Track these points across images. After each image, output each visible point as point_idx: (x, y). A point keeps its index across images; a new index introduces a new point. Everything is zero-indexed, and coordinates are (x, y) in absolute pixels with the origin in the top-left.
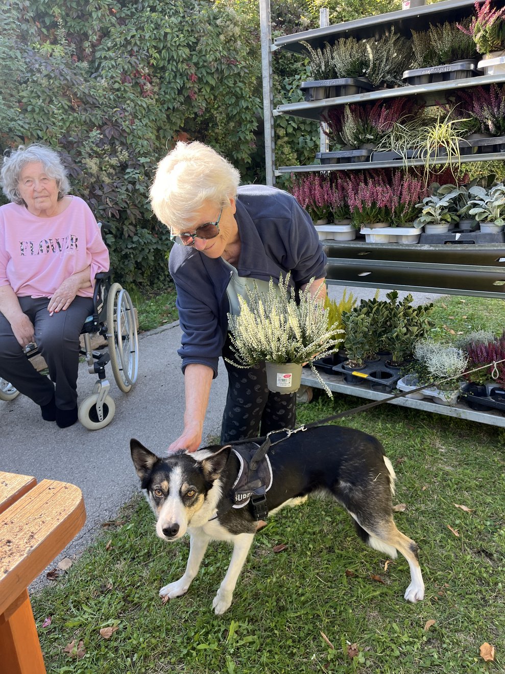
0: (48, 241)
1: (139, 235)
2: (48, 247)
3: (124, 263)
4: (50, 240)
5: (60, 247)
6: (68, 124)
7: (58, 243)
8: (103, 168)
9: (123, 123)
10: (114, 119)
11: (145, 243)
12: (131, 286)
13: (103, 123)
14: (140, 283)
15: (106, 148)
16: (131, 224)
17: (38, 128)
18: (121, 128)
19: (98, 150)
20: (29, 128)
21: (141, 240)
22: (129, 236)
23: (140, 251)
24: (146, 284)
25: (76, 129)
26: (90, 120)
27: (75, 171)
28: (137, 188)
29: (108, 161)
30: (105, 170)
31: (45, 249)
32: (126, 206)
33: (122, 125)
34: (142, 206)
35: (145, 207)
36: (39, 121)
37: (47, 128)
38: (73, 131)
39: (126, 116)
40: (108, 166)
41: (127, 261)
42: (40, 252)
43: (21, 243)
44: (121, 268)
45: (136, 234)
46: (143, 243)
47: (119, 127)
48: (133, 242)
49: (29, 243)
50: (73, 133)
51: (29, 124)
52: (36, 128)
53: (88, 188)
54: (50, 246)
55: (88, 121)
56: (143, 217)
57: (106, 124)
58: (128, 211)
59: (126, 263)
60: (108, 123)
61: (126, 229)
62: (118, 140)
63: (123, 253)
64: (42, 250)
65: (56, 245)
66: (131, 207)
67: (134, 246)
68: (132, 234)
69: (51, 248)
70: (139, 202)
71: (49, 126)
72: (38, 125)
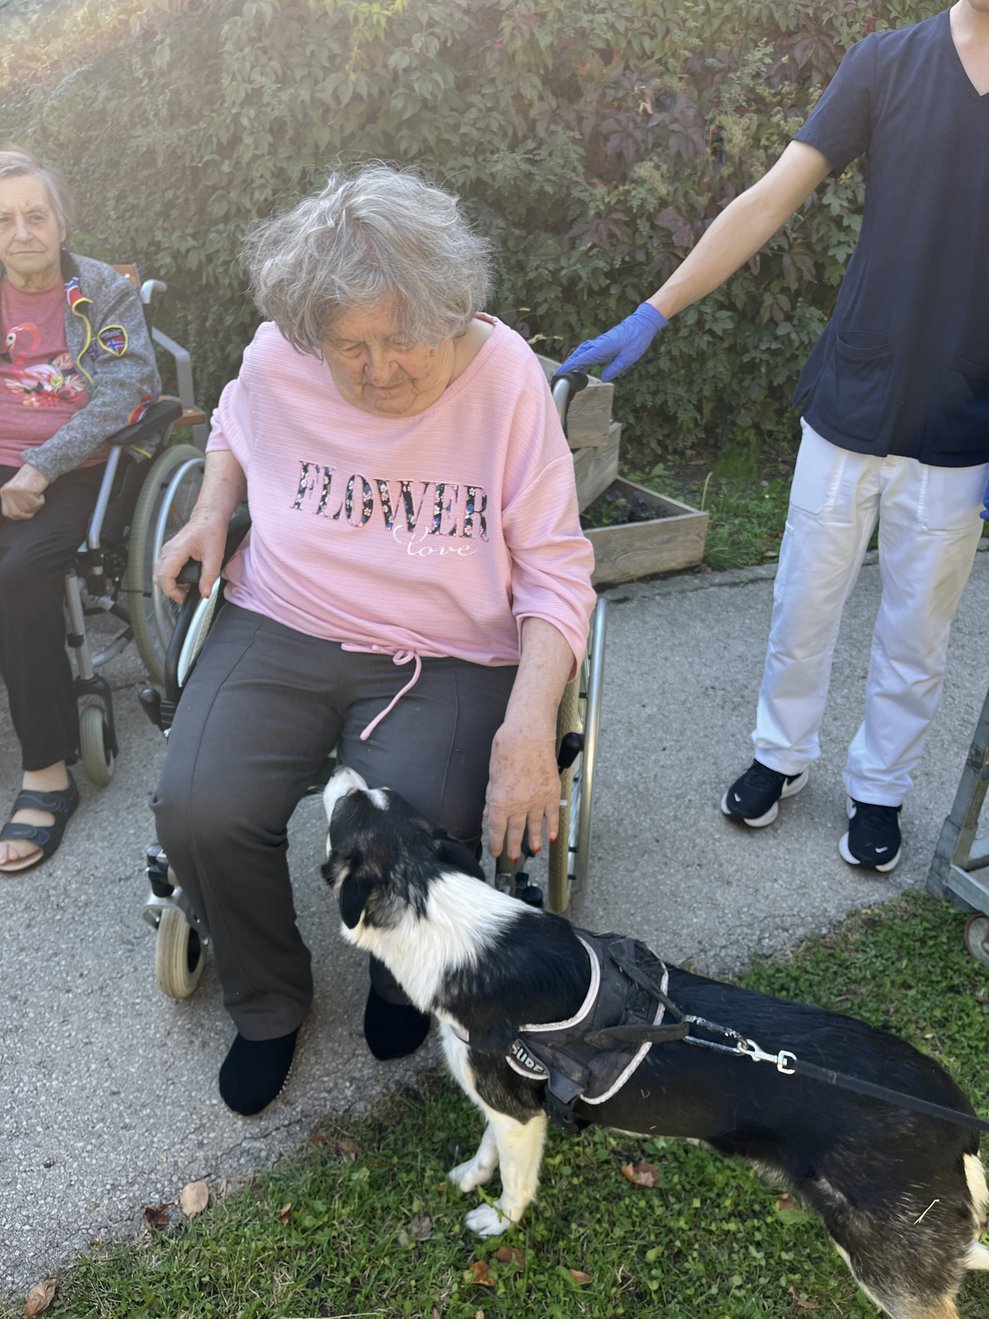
0: (373, 486)
1: (796, 322)
2: (369, 504)
3: (741, 381)
4: (379, 482)
5: (409, 511)
6: (716, 23)
7: (407, 497)
8: (763, 142)
9: (845, 28)
10: (825, 17)
11: (802, 343)
12: (747, 434)
13: (797, 26)
14: (770, 433)
15: (786, 89)
16: (785, 290)
17: (647, 30)
18: (835, 41)
19: (766, 94)
20: (627, 29)
21: (794, 336)
22: (772, 319)
23: (788, 360)
24: (782, 436)
25: (731, 37)
26: (771, 16)
27: (690, 144)
28: (825, 201)
29: (779, 125)
30: (766, 148)
31: (357, 505)
32: (786, 247)
33: (840, 34)
34: (826, 249)
35: (830, 253)
36: (654, 15)
37: (668, 32)
38: (725, 42)
39: (859, 10)
40: (775, 138)
41: (750, 377)
42: (343, 513)
43: (305, 469)
44: (734, 392)
45: (789, 318)
46: (797, 344)
47: (832, 38)
48: (776, 338)
49: (322, 471)
50: (723, 47)
51: (630, 20)
52: (643, 30)
53: (709, 190)
54: (377, 504)
55: (764, 20)
56: (819, 276)
57: (804, 28)
58: (787, 260)
59: (746, 383)
60: (812, 27)
61: (768, 300)
62: (820, 71)
63: (746, 358)
64: (349, 510)
65: (397, 501)
66: (796, 249)
67: (774, 346)
68: (779, 316)
69: (378, 511)
70: (821, 239)
71: (672, 26)
72: (649, 23)
